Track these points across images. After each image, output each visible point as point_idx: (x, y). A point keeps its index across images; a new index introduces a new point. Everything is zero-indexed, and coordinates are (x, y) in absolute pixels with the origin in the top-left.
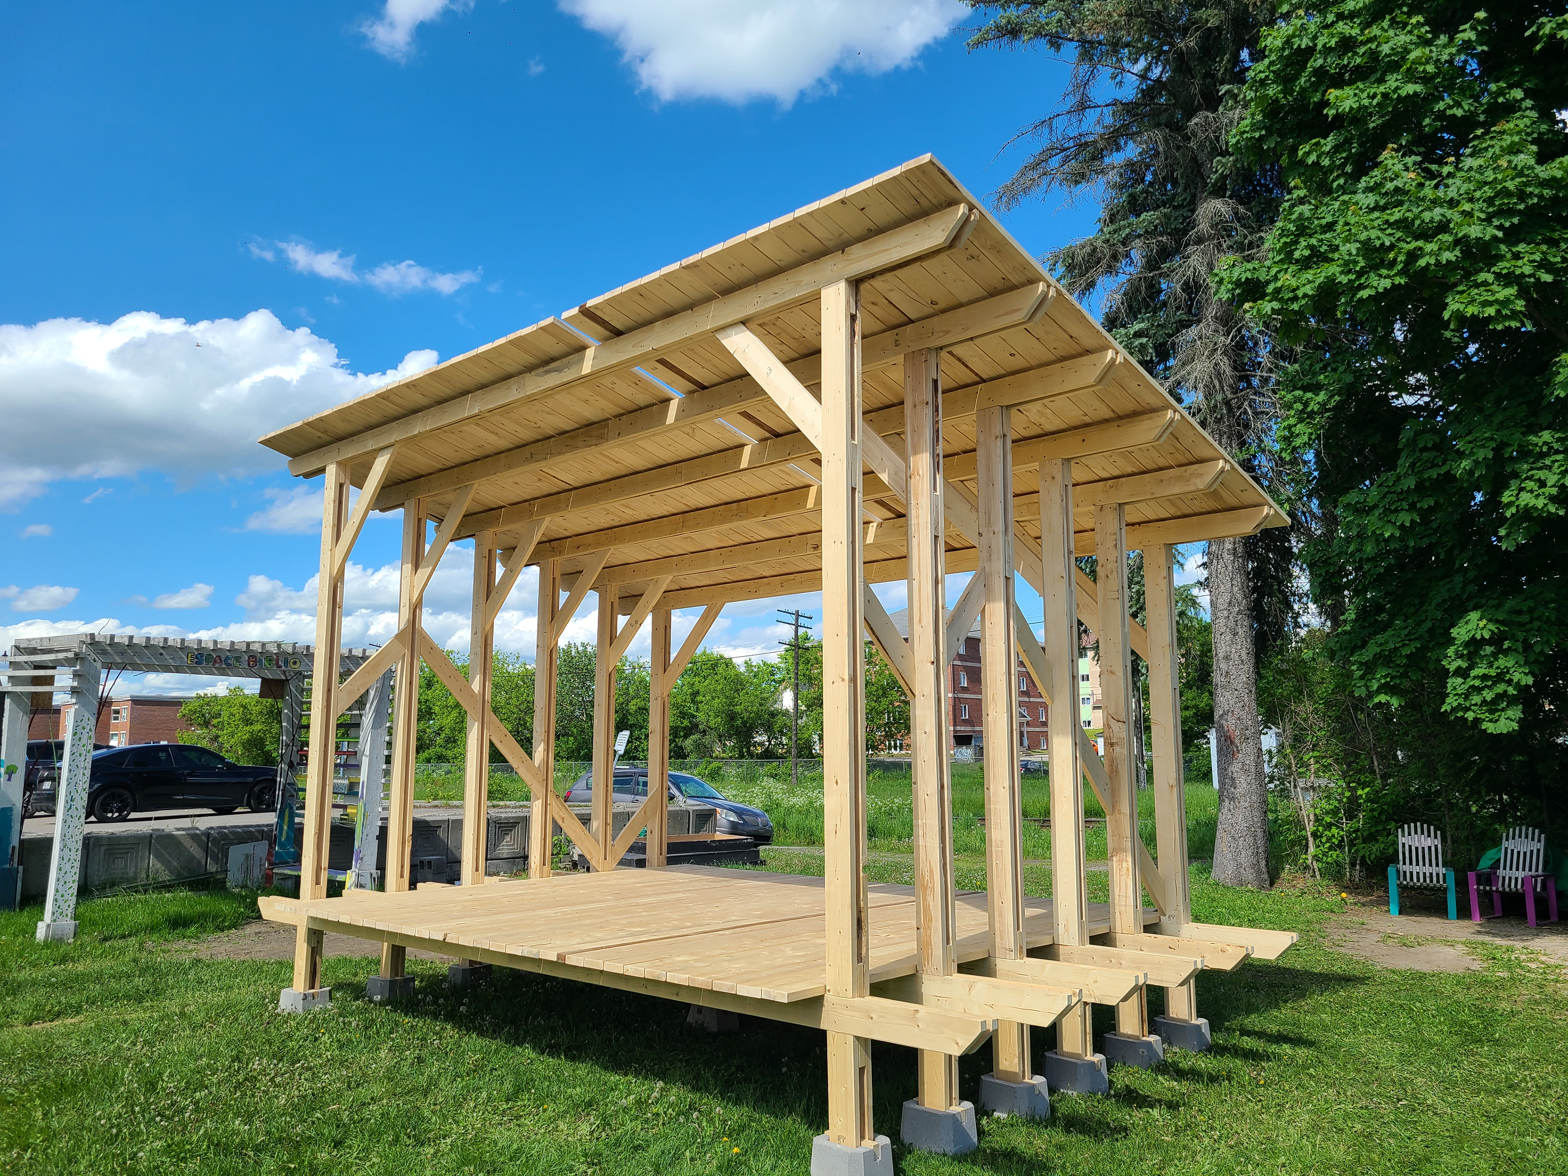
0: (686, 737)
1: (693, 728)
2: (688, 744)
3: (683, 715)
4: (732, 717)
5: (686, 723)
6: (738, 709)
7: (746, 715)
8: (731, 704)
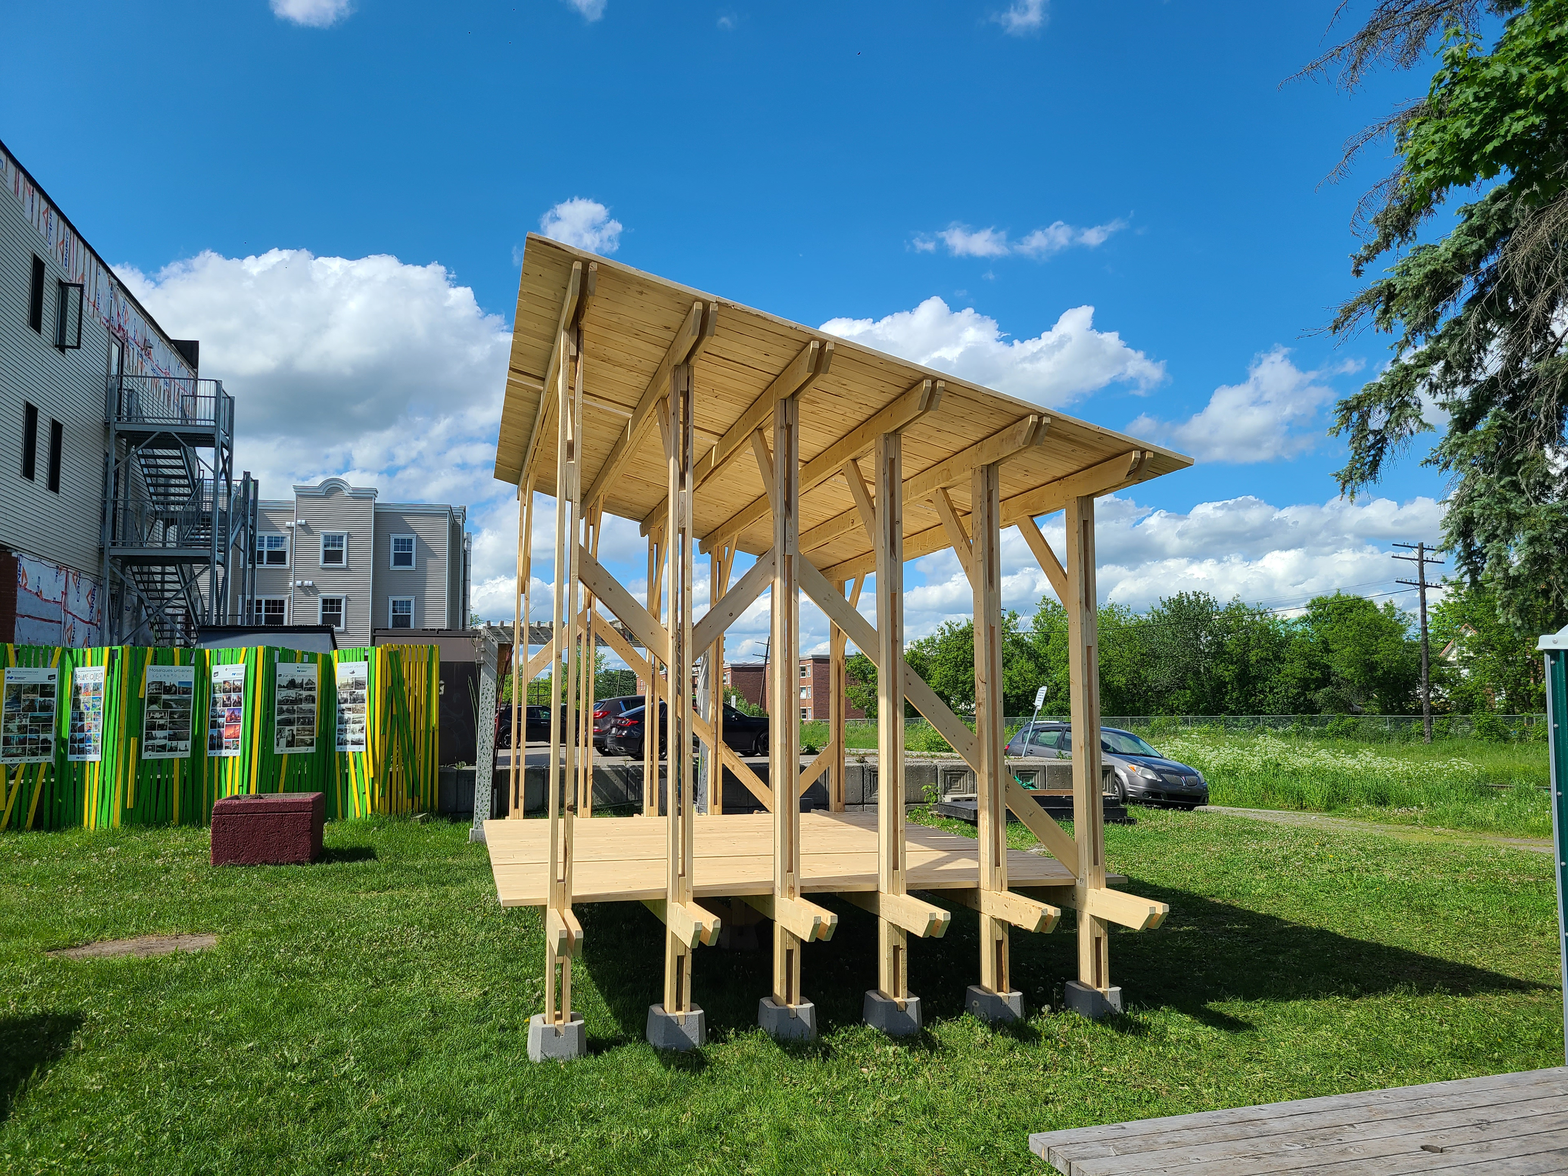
0: (1317, 689)
1: (1325, 681)
2: (1319, 696)
3: (1312, 665)
4: (1371, 667)
5: (1317, 674)
6: (1376, 658)
7: (1385, 665)
8: (1367, 652)
